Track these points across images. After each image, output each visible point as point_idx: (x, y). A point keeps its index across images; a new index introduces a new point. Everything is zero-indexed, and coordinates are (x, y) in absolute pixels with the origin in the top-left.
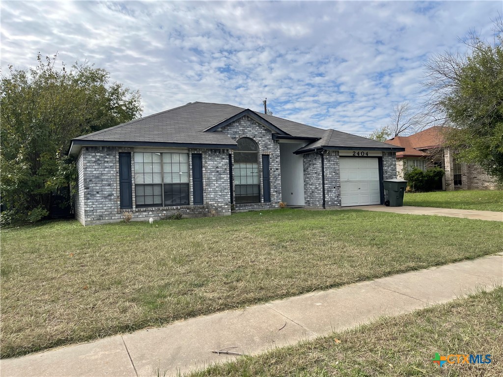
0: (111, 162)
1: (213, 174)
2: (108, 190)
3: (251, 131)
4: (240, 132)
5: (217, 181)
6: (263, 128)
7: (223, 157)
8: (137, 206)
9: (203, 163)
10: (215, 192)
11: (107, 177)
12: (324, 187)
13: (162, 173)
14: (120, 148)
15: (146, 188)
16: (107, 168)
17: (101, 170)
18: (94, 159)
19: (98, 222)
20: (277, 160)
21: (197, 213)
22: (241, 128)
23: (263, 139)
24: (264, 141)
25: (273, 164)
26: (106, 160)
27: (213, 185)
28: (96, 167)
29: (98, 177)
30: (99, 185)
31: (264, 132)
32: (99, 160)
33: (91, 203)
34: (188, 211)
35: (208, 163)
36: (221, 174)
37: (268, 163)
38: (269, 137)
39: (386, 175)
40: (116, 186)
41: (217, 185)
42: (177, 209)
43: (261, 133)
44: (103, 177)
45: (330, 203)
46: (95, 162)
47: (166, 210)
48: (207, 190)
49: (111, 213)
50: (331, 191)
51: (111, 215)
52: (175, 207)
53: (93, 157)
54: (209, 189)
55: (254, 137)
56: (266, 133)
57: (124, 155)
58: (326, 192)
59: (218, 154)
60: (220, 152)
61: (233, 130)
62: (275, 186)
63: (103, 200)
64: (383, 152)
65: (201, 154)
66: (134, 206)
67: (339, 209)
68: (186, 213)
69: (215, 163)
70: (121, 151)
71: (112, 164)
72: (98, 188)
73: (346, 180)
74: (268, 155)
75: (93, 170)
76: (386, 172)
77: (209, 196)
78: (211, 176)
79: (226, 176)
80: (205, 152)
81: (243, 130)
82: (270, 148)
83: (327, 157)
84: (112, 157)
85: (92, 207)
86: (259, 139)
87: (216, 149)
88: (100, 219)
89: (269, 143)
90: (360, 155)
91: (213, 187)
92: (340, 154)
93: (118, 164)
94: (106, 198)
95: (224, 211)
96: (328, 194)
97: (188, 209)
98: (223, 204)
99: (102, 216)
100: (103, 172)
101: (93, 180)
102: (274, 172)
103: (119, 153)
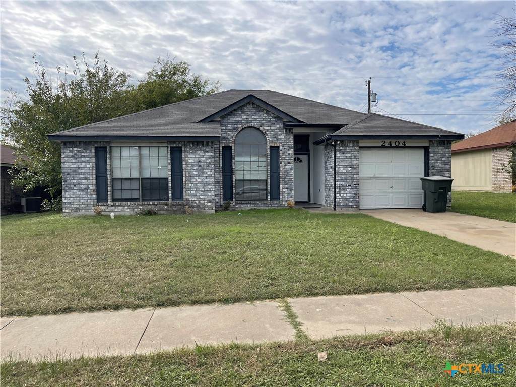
0: (87, 156)
1: (195, 168)
2: (84, 184)
3: (257, 119)
4: (243, 122)
5: (199, 176)
6: (272, 115)
7: (207, 150)
8: (114, 200)
9: (183, 156)
10: (197, 187)
11: (84, 171)
12: (335, 185)
13: (141, 168)
14: (96, 142)
15: (124, 182)
16: (84, 162)
17: (79, 164)
18: (71, 154)
19: (75, 214)
20: (290, 152)
21: (175, 209)
22: (245, 117)
23: (273, 128)
24: (272, 130)
25: (283, 156)
26: (83, 154)
27: (194, 180)
28: (73, 161)
29: (75, 171)
30: (76, 179)
31: (274, 120)
32: (76, 154)
33: (68, 196)
34: (166, 207)
35: (189, 156)
36: (204, 169)
37: (278, 156)
38: (279, 125)
39: (433, 171)
40: (93, 179)
41: (199, 180)
42: (154, 204)
43: (270, 121)
44: (80, 171)
45: (342, 204)
46: (72, 156)
47: (142, 205)
48: (187, 185)
49: (87, 206)
50: (344, 190)
51: (87, 208)
52: (151, 203)
53: (71, 151)
54: (190, 185)
55: (261, 127)
56: (275, 121)
57: (101, 149)
58: (337, 190)
59: (200, 146)
60: (203, 145)
61: (235, 119)
62: (285, 182)
63: (79, 193)
64: (430, 141)
65: (181, 147)
66: (109, 200)
67: (356, 212)
68: (163, 209)
69: (197, 156)
70: (96, 145)
71: (88, 159)
72: (75, 181)
73: (372, 176)
74: (278, 147)
75: (71, 164)
76: (433, 167)
77: (190, 192)
78: (192, 171)
79: (209, 170)
80: (186, 146)
81: (247, 119)
82: (280, 139)
83: (341, 148)
84: (88, 151)
85: (69, 199)
86: (267, 128)
87: (198, 142)
88: (77, 211)
89: (280, 133)
90: (393, 145)
91: (195, 183)
92: (361, 145)
93: (94, 159)
94: (82, 191)
95: (206, 208)
96: (340, 194)
97: (166, 205)
98: (205, 201)
99: (79, 209)
100: (80, 166)
101: (71, 174)
102: (285, 165)
103: (96, 147)
